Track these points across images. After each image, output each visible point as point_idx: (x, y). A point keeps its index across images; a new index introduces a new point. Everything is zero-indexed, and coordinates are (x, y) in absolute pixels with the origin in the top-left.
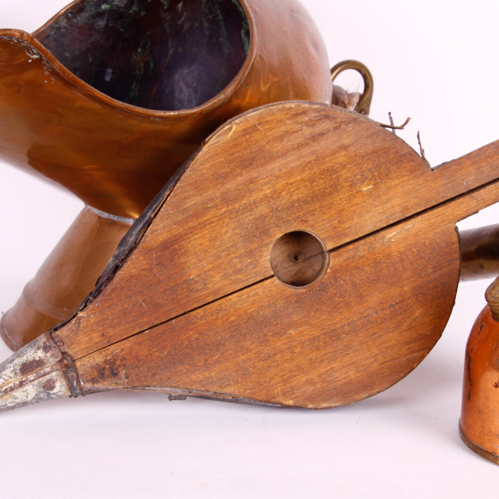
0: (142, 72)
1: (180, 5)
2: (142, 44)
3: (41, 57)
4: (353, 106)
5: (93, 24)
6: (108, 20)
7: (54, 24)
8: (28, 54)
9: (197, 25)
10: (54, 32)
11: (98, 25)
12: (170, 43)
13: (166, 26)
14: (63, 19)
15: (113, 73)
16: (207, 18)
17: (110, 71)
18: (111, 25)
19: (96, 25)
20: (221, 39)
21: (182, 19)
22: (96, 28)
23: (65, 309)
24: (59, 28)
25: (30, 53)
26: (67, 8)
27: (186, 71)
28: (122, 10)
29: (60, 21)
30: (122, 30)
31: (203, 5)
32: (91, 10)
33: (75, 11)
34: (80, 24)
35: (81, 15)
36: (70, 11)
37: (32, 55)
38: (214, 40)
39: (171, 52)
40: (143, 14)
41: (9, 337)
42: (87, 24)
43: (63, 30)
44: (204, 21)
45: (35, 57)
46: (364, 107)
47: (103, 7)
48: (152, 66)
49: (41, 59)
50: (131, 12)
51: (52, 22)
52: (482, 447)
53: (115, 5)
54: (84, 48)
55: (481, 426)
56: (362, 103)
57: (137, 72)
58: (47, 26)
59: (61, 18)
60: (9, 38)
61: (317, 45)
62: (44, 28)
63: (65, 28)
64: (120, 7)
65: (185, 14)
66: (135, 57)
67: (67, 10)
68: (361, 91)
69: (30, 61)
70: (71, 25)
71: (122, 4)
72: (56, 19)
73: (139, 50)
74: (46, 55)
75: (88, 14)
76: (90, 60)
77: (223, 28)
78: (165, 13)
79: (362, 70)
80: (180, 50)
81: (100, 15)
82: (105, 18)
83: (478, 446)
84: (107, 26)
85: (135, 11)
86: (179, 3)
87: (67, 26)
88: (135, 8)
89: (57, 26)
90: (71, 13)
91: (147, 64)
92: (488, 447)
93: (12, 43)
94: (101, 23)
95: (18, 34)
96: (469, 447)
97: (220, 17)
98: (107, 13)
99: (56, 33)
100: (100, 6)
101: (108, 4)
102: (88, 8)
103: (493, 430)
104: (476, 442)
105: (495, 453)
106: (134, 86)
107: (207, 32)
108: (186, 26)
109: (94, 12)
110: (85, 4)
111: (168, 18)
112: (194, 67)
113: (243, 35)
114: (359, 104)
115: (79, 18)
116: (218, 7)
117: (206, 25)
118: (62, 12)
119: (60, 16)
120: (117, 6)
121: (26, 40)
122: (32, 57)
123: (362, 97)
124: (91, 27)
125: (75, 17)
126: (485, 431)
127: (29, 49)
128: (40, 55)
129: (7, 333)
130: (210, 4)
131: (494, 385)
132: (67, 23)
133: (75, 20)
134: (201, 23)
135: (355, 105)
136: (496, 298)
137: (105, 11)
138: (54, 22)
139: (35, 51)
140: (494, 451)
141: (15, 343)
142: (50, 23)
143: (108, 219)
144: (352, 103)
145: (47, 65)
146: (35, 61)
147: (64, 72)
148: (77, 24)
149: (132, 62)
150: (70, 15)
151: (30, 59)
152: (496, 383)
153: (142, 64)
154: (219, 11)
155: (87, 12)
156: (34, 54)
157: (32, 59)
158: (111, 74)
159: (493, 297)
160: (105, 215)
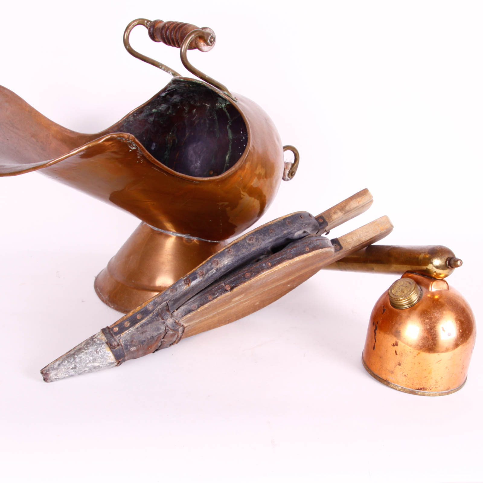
0: (171, 145)
1: (195, 110)
2: (172, 130)
3: (137, 148)
4: (288, 170)
5: (147, 119)
6: (155, 118)
7: (126, 119)
8: (130, 147)
9: (202, 121)
10: (126, 123)
11: (150, 120)
12: (187, 131)
13: (186, 121)
14: (131, 117)
15: (156, 145)
16: (208, 118)
17: (154, 144)
18: (156, 120)
19: (148, 120)
20: (215, 130)
21: (194, 118)
22: (149, 121)
23: (133, 281)
24: (129, 122)
25: (131, 146)
26: (134, 110)
27: (194, 145)
28: (163, 112)
29: (129, 118)
30: (162, 123)
31: (207, 111)
32: (147, 112)
33: (138, 112)
34: (140, 119)
35: (141, 114)
36: (135, 112)
37: (132, 147)
38: (211, 130)
39: (187, 135)
40: (174, 114)
41: (101, 293)
42: (144, 119)
43: (131, 122)
44: (207, 119)
45: (134, 148)
46: (294, 171)
47: (153, 110)
48: (177, 141)
49: (137, 149)
50: (168, 113)
51: (125, 118)
52: (380, 376)
53: (159, 110)
54: (141, 132)
55: (381, 365)
56: (293, 168)
57: (169, 145)
58: (123, 120)
59: (130, 116)
60: (121, 138)
61: (278, 139)
62: (121, 121)
63: (132, 121)
64: (162, 111)
65: (196, 115)
66: (168, 137)
67: (134, 112)
68: (293, 162)
69: (131, 151)
70: (135, 120)
71: (164, 109)
72: (128, 116)
73: (170, 134)
74: (141, 147)
75: (145, 114)
76: (144, 139)
77: (217, 123)
78: (185, 114)
79: (295, 151)
80: (192, 134)
81: (151, 115)
82: (154, 116)
83: (378, 375)
84: (154, 120)
85: (170, 113)
86: (194, 109)
87: (133, 120)
88: (170, 112)
89: (128, 120)
90: (136, 113)
91: (174, 141)
92: (384, 377)
93: (122, 141)
94: (151, 119)
95: (127, 136)
96: (371, 375)
97: (216, 118)
98: (155, 114)
99: (127, 124)
100: (152, 110)
101: (156, 109)
102: (145, 111)
103: (389, 368)
104: (376, 373)
105: (388, 381)
106: (166, 152)
107: (208, 125)
108: (197, 122)
109: (148, 113)
110: (144, 109)
111: (187, 117)
112: (199, 143)
113: (228, 128)
114: (291, 169)
115: (140, 116)
116: (215, 112)
117: (207, 121)
118: (131, 113)
119: (130, 115)
120: (161, 111)
121: (131, 140)
122: (132, 148)
123: (293, 165)
124: (145, 121)
125: (138, 116)
126: (383, 368)
127: (131, 144)
128: (137, 147)
129: (99, 291)
130: (211, 111)
131: (392, 345)
132: (133, 119)
133: (138, 117)
134: (205, 120)
135: (289, 169)
136: (396, 296)
137: (154, 113)
138: (126, 118)
139: (134, 145)
140: (388, 379)
141: (104, 298)
142: (124, 119)
143: (158, 231)
144: (288, 168)
145: (140, 153)
146: (133, 151)
147: (150, 157)
148: (139, 119)
149: (166, 140)
150: (135, 114)
151: (131, 149)
152: (393, 344)
153: (171, 141)
154: (215, 115)
155: (144, 113)
156: (133, 147)
157: (132, 150)
158: (155, 146)
159: (394, 295)
160: (156, 229)
